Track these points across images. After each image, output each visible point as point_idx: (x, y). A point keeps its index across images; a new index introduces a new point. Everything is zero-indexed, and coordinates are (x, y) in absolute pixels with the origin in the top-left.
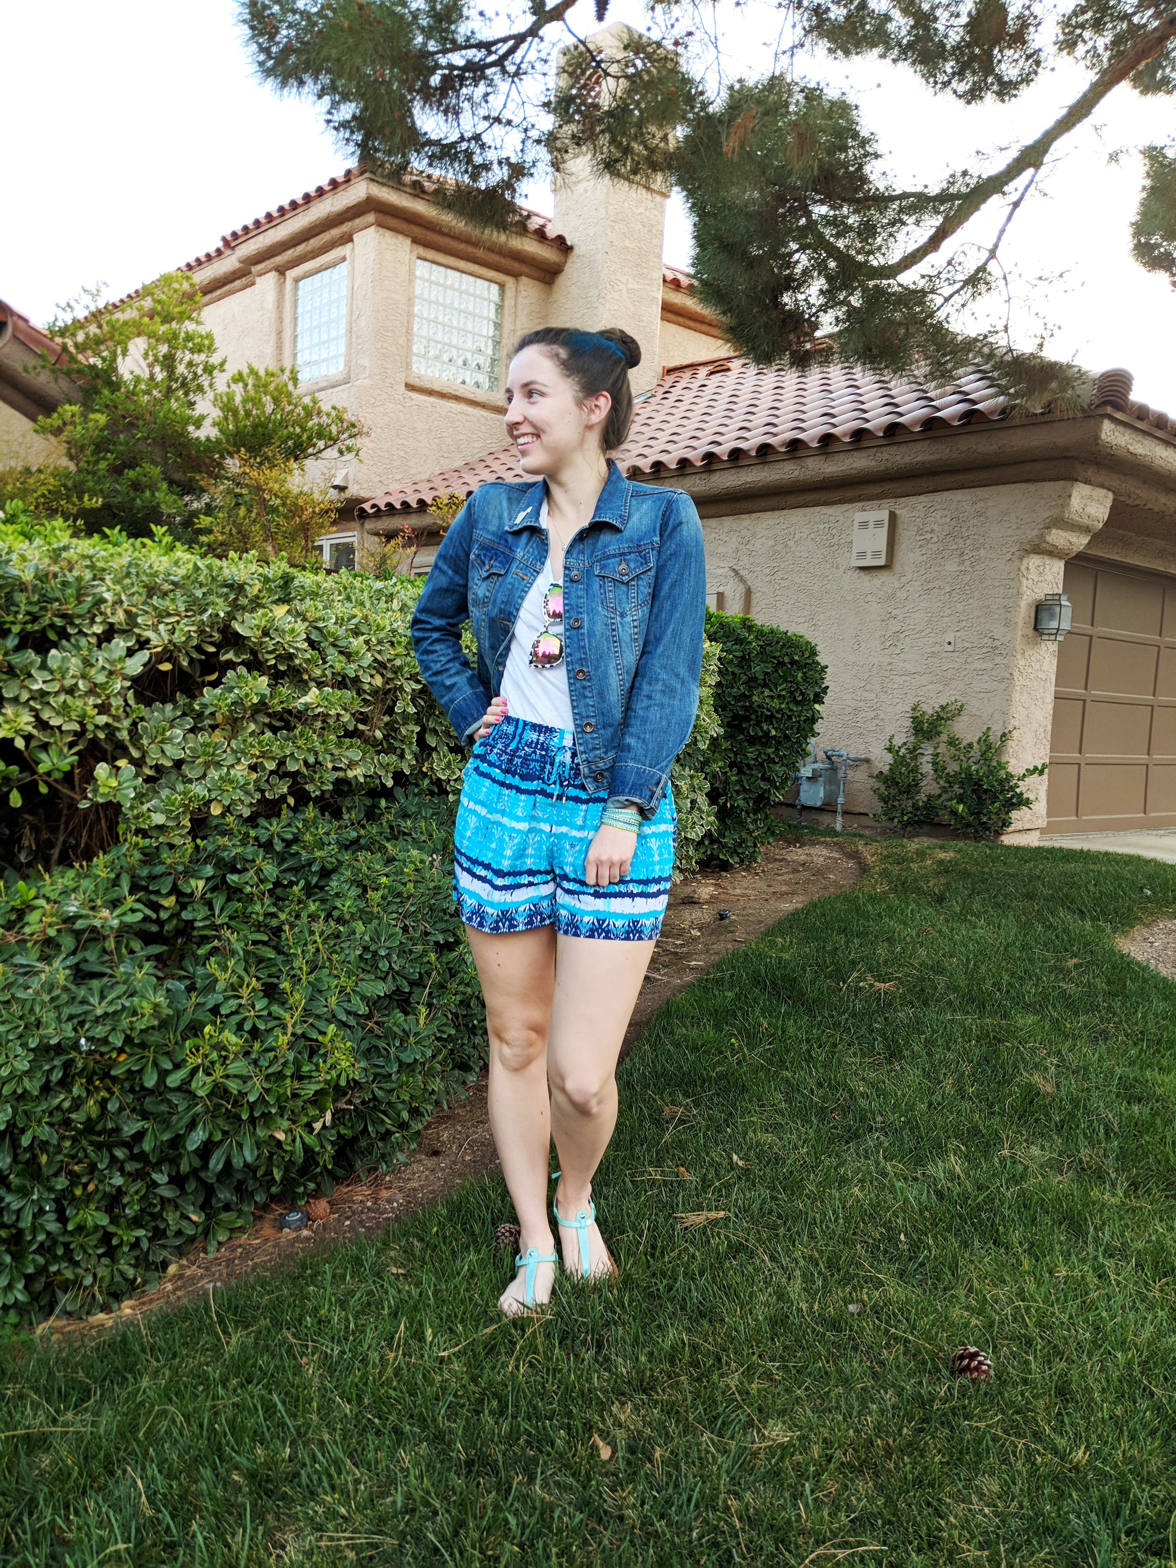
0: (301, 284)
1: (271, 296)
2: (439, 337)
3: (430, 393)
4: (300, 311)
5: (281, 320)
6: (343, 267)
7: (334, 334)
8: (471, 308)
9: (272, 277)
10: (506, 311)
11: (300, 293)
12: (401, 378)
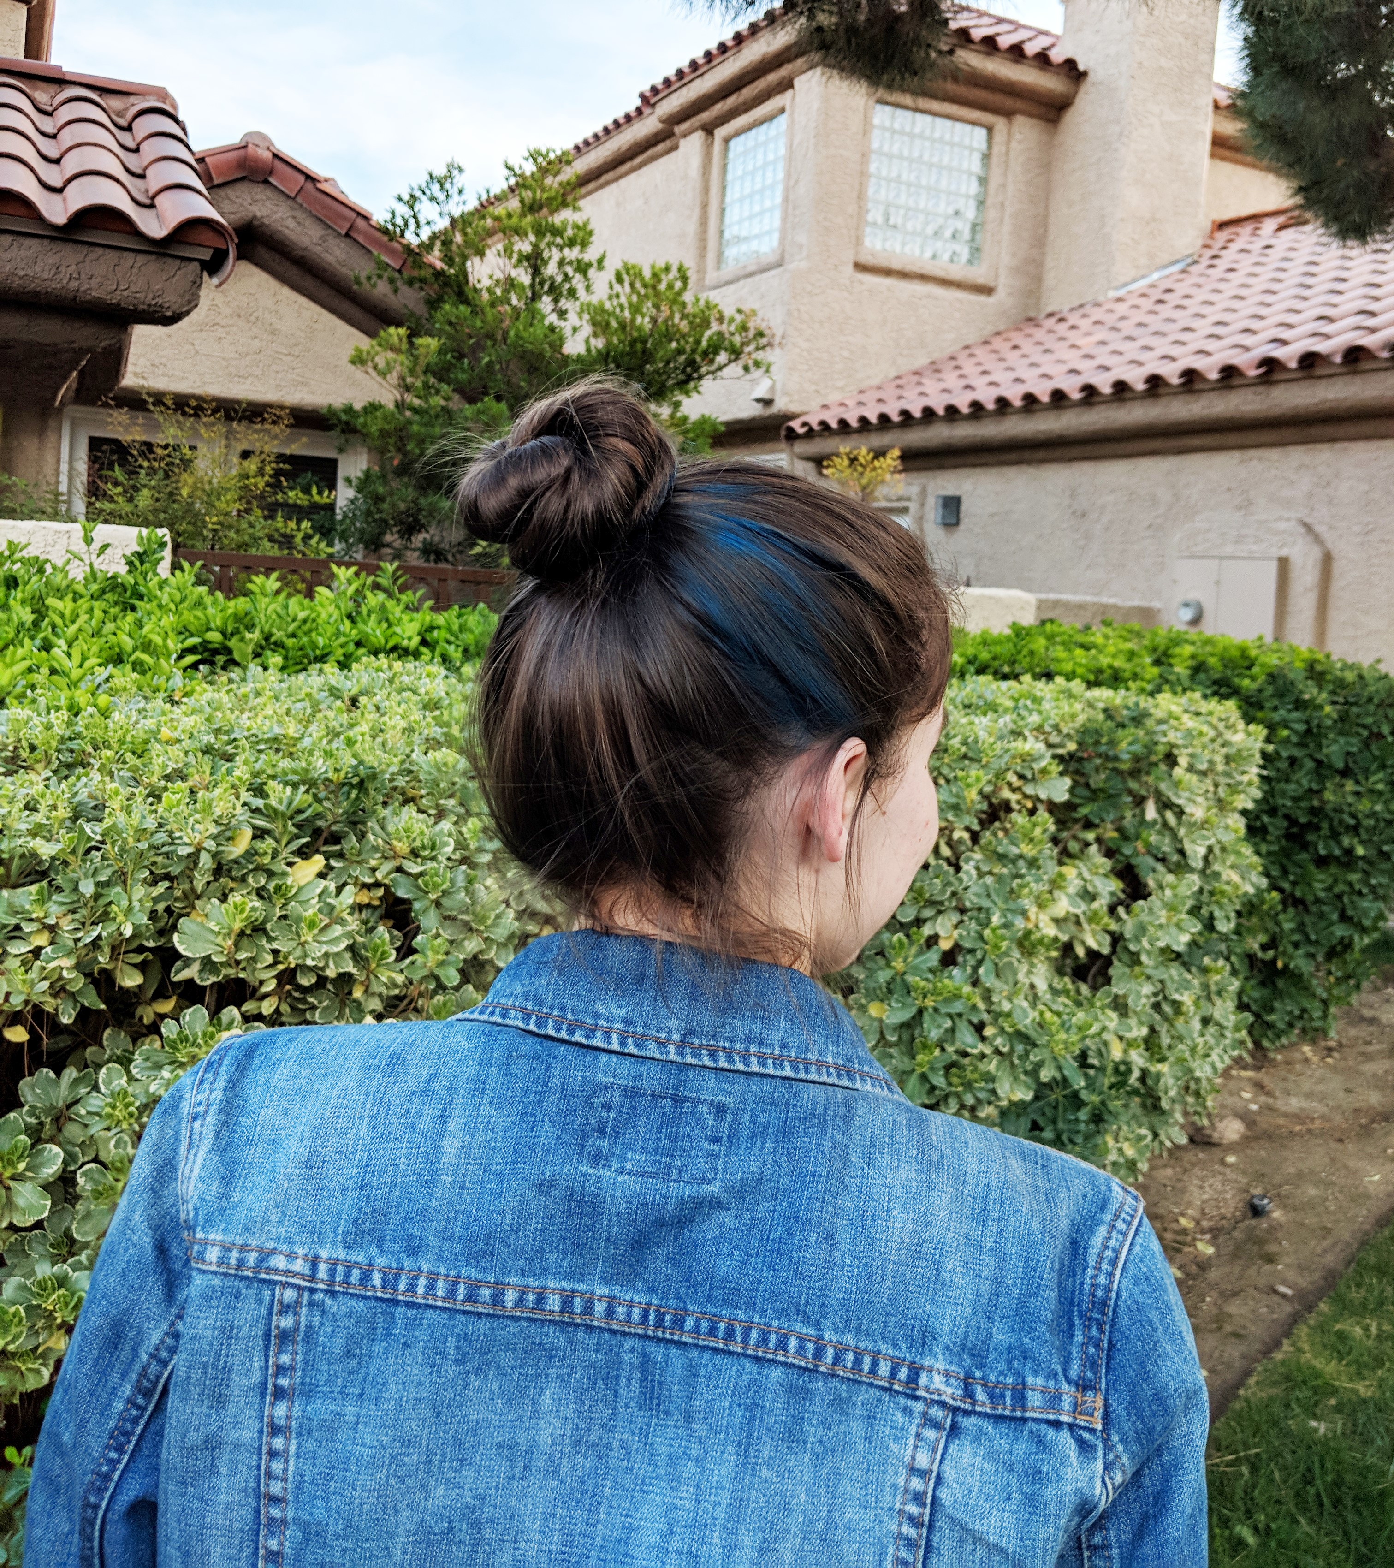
0: (732, 143)
1: (696, 161)
2: (902, 200)
3: (888, 272)
4: (729, 177)
5: (706, 189)
6: (783, 120)
7: (768, 204)
8: (946, 160)
9: (698, 138)
10: (994, 160)
11: (731, 155)
12: (849, 257)
